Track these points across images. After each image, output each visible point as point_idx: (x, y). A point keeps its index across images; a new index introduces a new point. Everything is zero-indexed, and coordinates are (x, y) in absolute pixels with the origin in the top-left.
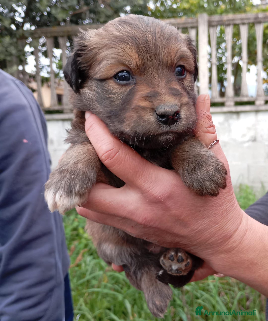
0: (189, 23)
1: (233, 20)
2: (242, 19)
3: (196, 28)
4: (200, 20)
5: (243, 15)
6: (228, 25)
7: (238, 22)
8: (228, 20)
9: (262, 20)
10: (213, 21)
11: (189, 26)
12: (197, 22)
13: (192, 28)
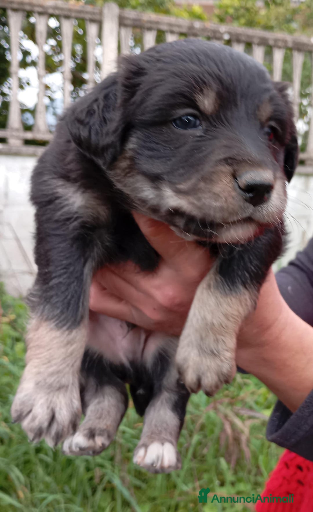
0: (87, 13)
1: (158, 23)
2: (170, 25)
3: (100, 23)
4: (106, 11)
5: (172, 19)
6: (150, 29)
7: (164, 28)
8: (150, 22)
9: (198, 33)
10: (127, 19)
11: (87, 16)
12: (101, 13)
13: (92, 21)
